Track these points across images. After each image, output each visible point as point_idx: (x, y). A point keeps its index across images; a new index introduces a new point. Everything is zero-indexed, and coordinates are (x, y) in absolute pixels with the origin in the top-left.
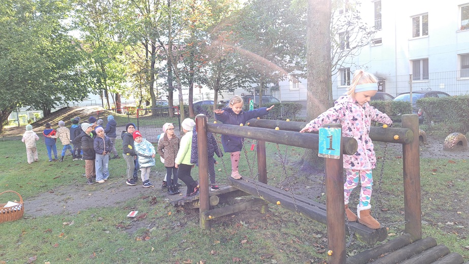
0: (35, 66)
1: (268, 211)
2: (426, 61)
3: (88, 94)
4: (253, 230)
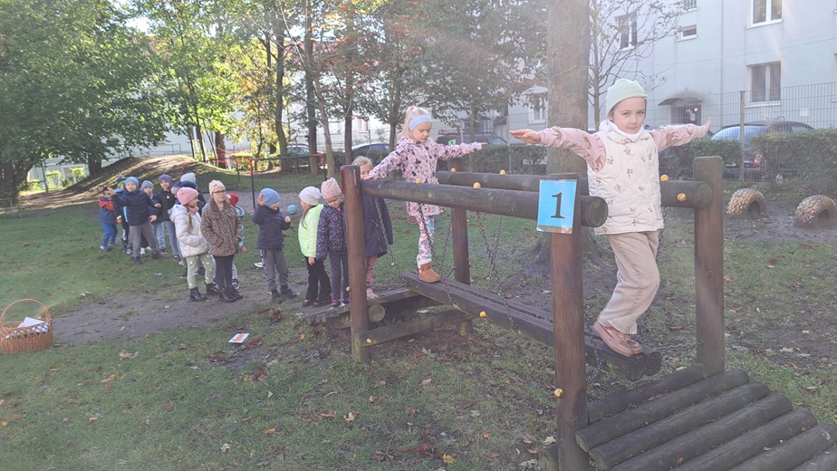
0: (69, 84)
1: (472, 332)
2: (776, 67)
3: (165, 133)
4: (443, 364)
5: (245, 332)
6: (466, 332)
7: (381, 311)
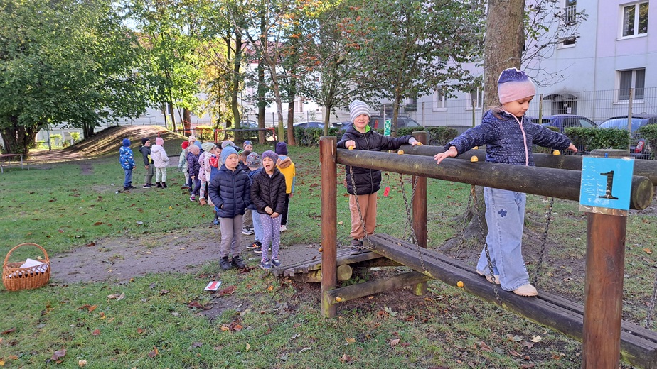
1: (427, 292)
2: (641, 72)
3: (146, 108)
4: (406, 323)
5: (218, 281)
6: (421, 292)
7: (348, 271)
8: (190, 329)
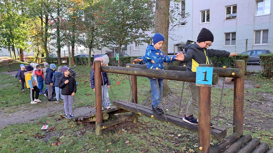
1: (138, 122)
3: (1, 48)
4: (131, 134)
5: (47, 125)
6: (136, 122)
7: (107, 116)
8: (36, 146)
